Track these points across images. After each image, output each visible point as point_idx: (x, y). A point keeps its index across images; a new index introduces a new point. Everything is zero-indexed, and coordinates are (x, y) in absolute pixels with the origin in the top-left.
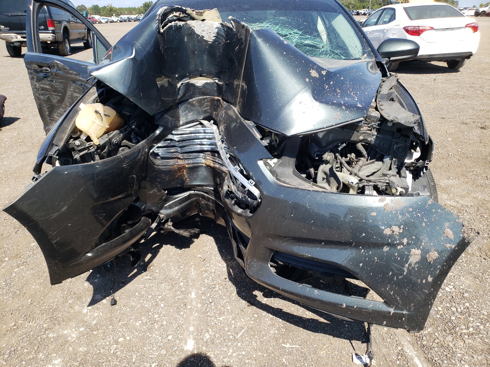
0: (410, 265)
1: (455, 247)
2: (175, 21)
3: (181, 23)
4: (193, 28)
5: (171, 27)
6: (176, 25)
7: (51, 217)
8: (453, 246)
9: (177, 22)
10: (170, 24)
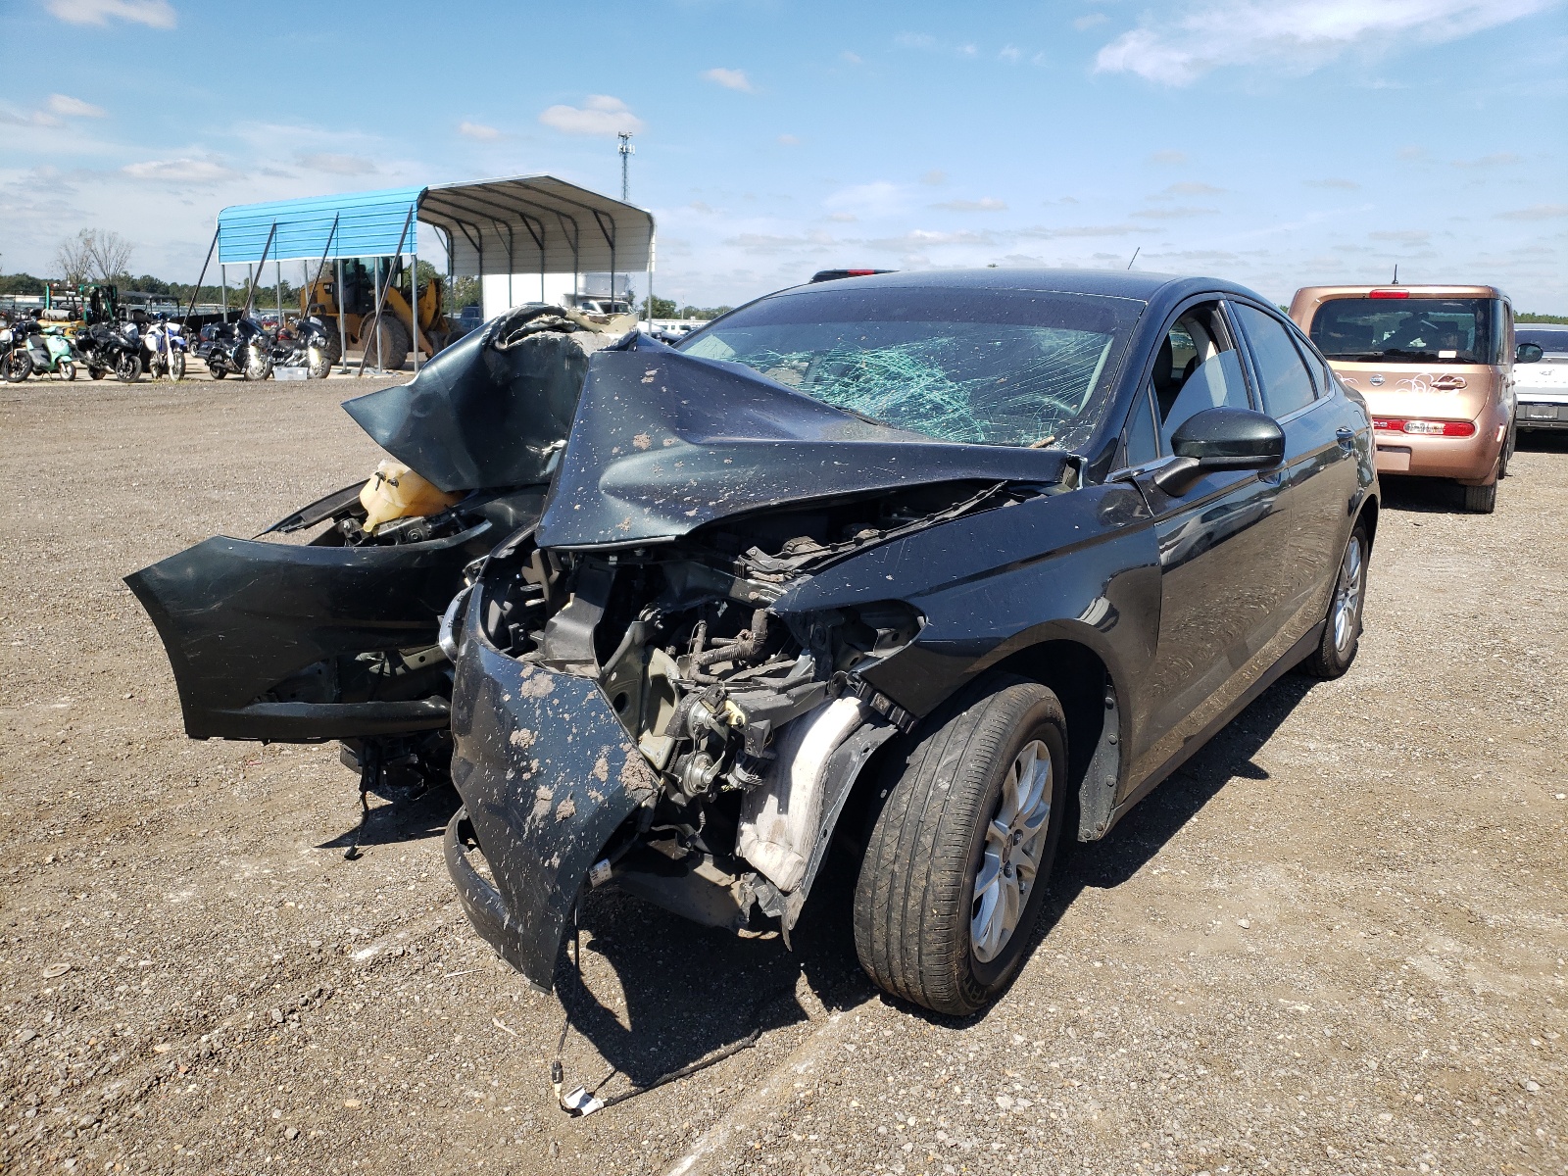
0: (534, 820)
1: (603, 803)
2: (543, 330)
3: (558, 336)
4: (580, 345)
5: (535, 342)
6: (545, 340)
7: (193, 612)
8: (601, 798)
9: (547, 332)
10: (531, 336)
